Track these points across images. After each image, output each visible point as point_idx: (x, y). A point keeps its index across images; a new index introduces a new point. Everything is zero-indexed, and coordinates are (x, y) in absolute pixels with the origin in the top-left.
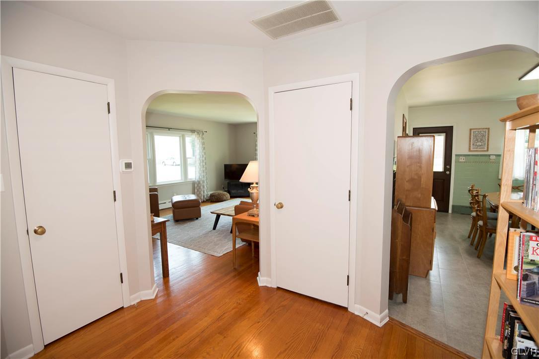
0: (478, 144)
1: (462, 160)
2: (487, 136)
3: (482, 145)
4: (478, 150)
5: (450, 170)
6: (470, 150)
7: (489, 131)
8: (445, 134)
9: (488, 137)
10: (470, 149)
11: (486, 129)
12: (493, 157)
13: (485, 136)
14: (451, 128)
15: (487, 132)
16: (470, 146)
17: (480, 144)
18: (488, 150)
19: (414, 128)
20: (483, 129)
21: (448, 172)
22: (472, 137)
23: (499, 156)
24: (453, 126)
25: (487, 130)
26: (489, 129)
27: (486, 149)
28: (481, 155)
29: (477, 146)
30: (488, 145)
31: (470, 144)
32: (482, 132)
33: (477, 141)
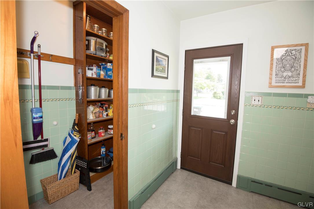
0: (285, 74)
1: (256, 102)
2: (303, 60)
3: (292, 76)
4: (285, 84)
5: (236, 117)
6: (271, 86)
7: (307, 51)
8: (229, 58)
9: (306, 60)
10: (270, 83)
11: (302, 45)
12: (312, 99)
13: (300, 59)
14: (240, 47)
15: (303, 51)
17: (290, 74)
18: (303, 86)
19: (186, 51)
20: (296, 45)
21: (232, 121)
22: (275, 61)
24: (242, 44)
25: (303, 48)
26: (307, 45)
27: (300, 84)
28: (289, 94)
29: (283, 78)
30: (304, 76)
31: (271, 74)
32: (293, 52)
33: (283, 69)
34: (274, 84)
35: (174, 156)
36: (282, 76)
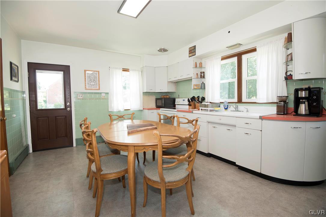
0: (92, 83)
1: (80, 97)
3: (95, 85)
4: (92, 88)
5: (70, 107)
7: (99, 74)
8: (62, 72)
9: (99, 78)
10: (86, 88)
11: (97, 71)
12: (103, 95)
13: (97, 77)
14: (68, 67)
15: (98, 74)
16: (86, 85)
18: (99, 89)
20: (95, 71)
21: (69, 109)
22: (86, 77)
23: (108, 93)
25: (97, 73)
26: (99, 71)
27: (98, 88)
28: (94, 93)
29: (91, 86)
30: (99, 85)
31: (85, 83)
32: (94, 74)
33: (90, 81)
34: (87, 88)
35: (25, 144)
36: (90, 85)
